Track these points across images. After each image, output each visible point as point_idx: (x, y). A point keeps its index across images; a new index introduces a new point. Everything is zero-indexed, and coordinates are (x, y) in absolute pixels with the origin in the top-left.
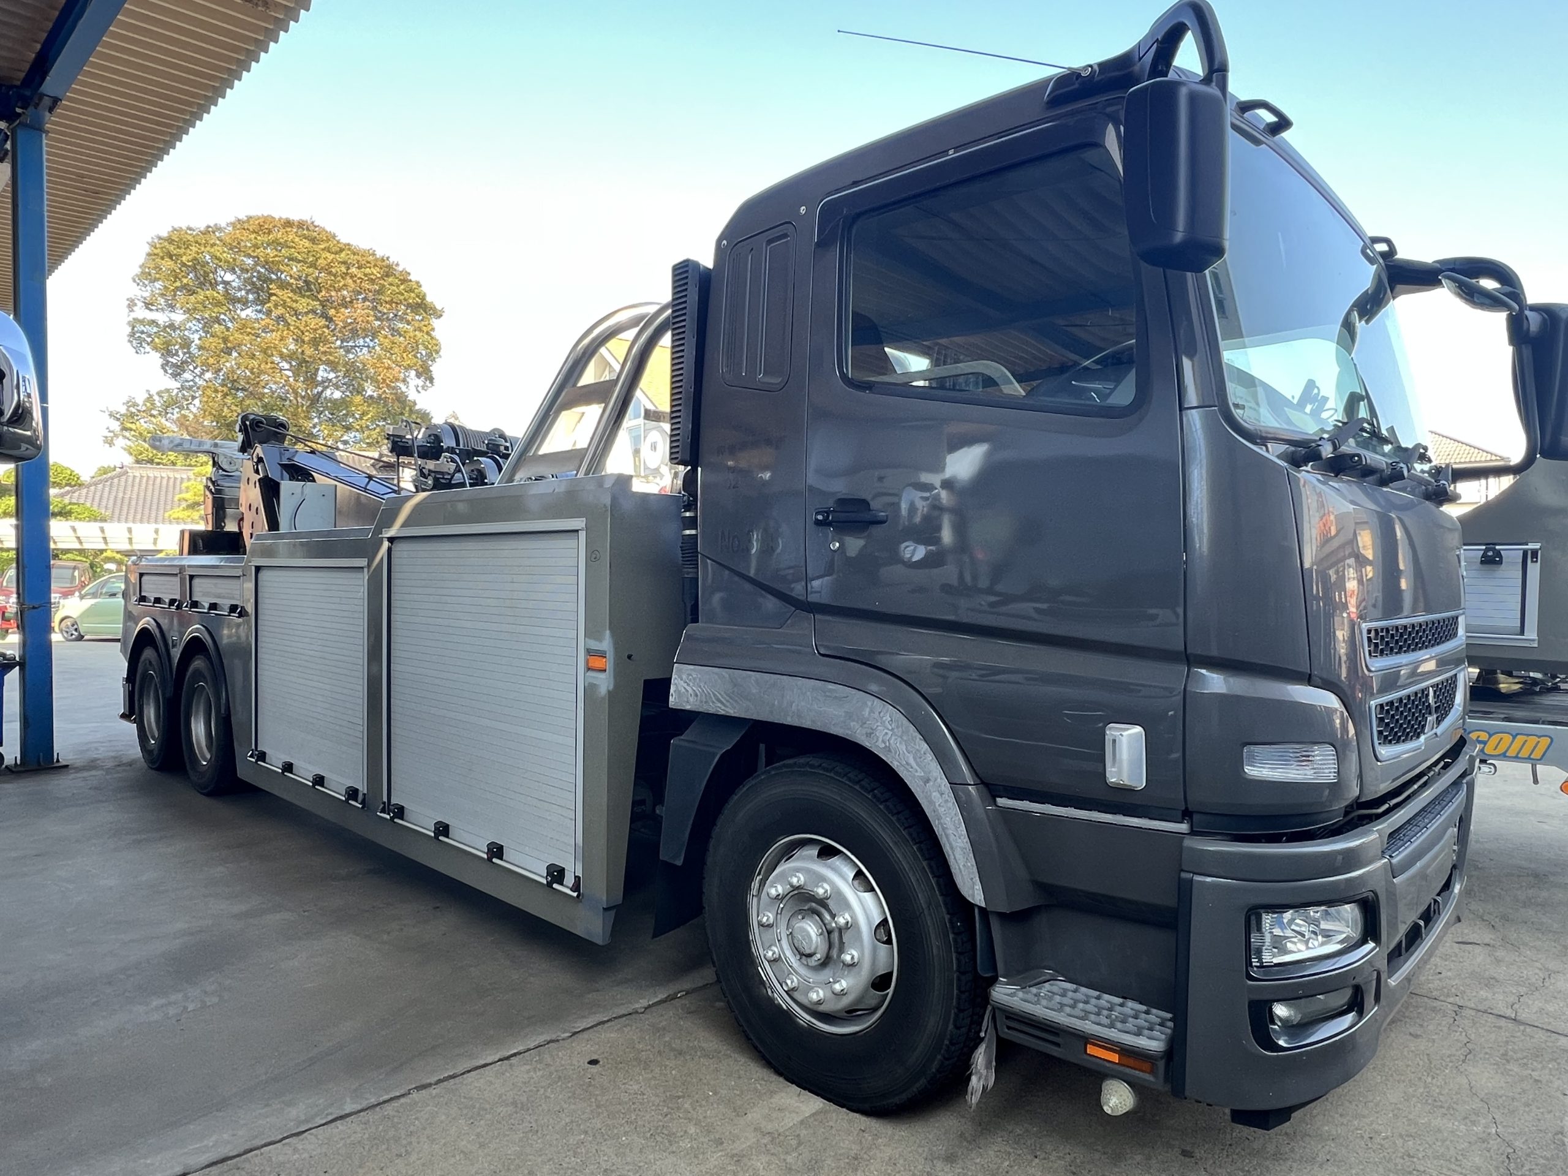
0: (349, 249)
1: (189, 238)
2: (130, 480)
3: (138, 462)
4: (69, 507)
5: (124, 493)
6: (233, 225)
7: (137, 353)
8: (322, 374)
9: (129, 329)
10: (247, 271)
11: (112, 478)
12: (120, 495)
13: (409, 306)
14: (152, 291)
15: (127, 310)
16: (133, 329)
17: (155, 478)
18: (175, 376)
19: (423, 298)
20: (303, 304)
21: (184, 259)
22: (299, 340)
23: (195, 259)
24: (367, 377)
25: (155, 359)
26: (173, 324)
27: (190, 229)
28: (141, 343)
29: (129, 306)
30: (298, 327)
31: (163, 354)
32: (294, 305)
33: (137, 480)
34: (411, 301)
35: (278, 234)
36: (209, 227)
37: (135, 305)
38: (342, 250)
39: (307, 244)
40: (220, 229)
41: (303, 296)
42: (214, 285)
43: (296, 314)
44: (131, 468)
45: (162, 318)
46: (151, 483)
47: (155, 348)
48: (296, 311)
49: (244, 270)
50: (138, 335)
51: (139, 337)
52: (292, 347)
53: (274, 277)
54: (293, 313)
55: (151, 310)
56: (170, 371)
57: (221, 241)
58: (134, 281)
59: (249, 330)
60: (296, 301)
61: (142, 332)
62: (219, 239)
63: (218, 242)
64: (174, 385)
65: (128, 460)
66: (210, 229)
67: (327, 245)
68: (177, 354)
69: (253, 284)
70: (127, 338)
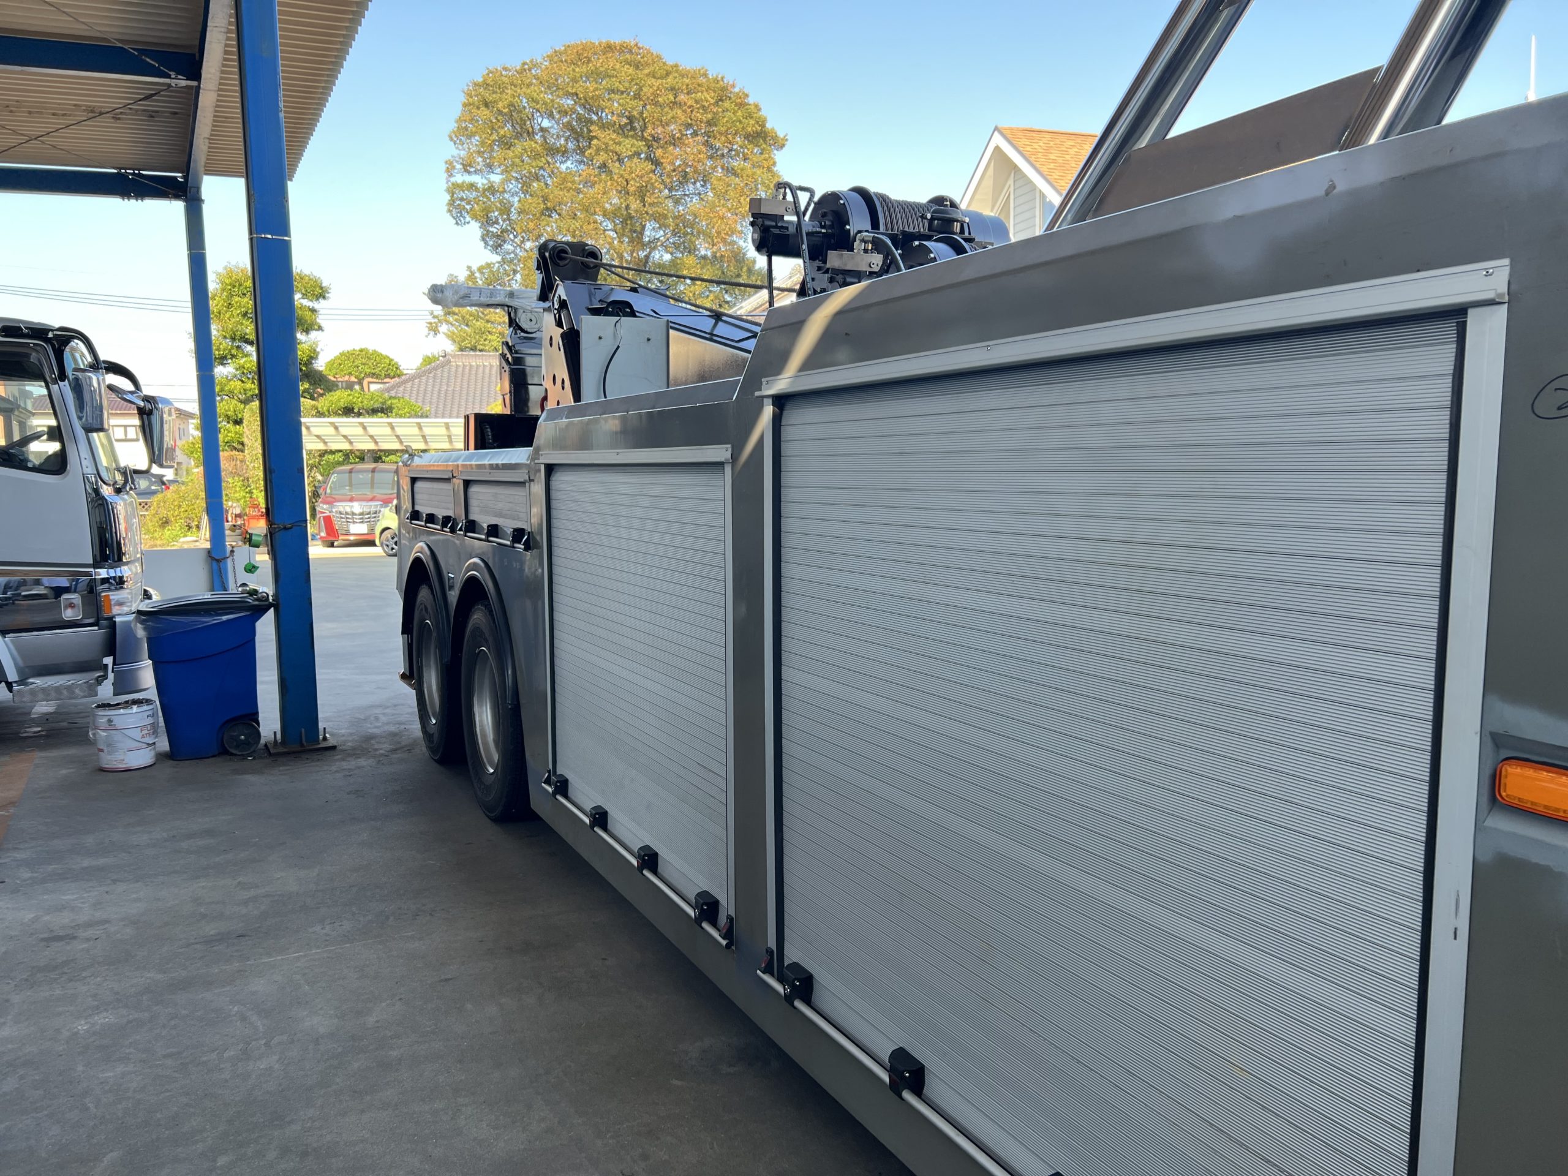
0: (677, 71)
1: (506, 80)
2: (454, 369)
3: (461, 350)
4: (390, 402)
5: (448, 385)
6: (550, 58)
7: (457, 223)
8: (648, 234)
9: (448, 197)
10: (566, 113)
11: (435, 369)
12: (444, 387)
13: (747, 137)
14: (469, 149)
15: (446, 175)
16: (452, 196)
17: (478, 366)
18: (497, 248)
19: (762, 123)
20: (628, 146)
21: (500, 105)
22: (624, 192)
23: (511, 105)
24: (699, 233)
25: (474, 229)
26: (492, 186)
27: (505, 69)
28: (461, 212)
29: (448, 170)
30: (622, 176)
31: (483, 224)
32: (618, 148)
33: (460, 369)
34: (750, 129)
35: (598, 63)
36: (525, 64)
37: (454, 168)
38: (668, 74)
39: (631, 71)
40: (535, 65)
41: (627, 137)
42: (531, 134)
43: (620, 160)
44: (454, 356)
45: (479, 180)
46: (474, 372)
47: (475, 217)
48: (619, 156)
49: (565, 113)
50: (458, 202)
51: (459, 205)
52: (615, 201)
53: (595, 118)
54: (616, 158)
55: (469, 173)
56: (491, 243)
57: (537, 79)
58: (451, 139)
59: (569, 184)
60: (619, 143)
61: (462, 199)
62: (536, 78)
63: (534, 81)
64: (496, 258)
65: (450, 347)
66: (526, 67)
67: (652, 68)
68: (497, 222)
69: (573, 129)
70: (446, 208)
